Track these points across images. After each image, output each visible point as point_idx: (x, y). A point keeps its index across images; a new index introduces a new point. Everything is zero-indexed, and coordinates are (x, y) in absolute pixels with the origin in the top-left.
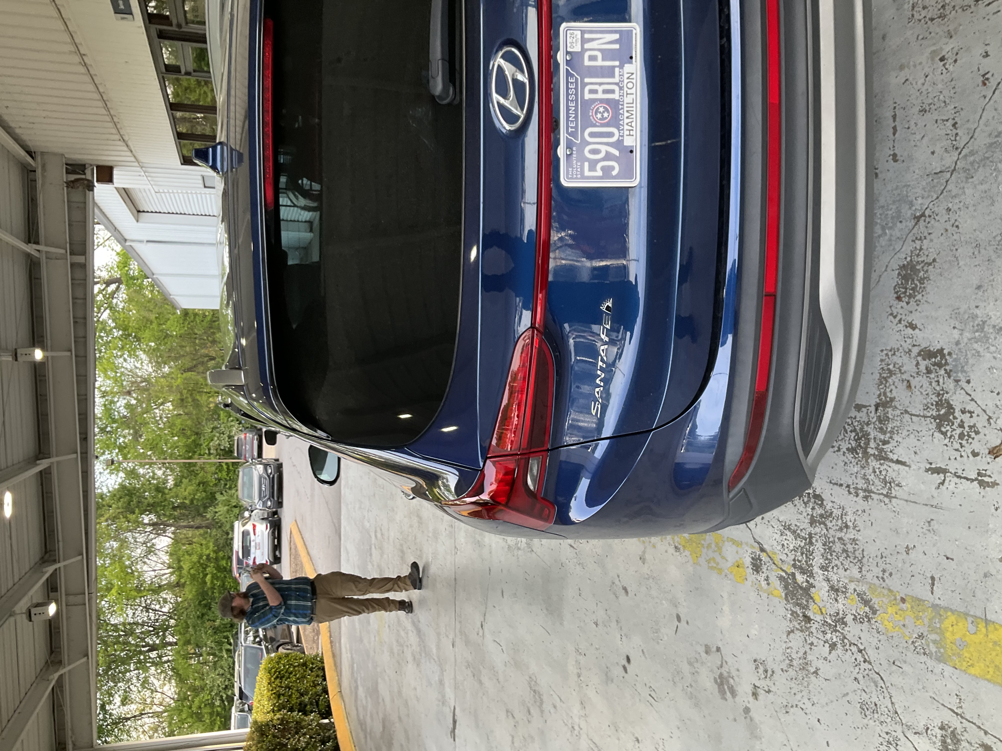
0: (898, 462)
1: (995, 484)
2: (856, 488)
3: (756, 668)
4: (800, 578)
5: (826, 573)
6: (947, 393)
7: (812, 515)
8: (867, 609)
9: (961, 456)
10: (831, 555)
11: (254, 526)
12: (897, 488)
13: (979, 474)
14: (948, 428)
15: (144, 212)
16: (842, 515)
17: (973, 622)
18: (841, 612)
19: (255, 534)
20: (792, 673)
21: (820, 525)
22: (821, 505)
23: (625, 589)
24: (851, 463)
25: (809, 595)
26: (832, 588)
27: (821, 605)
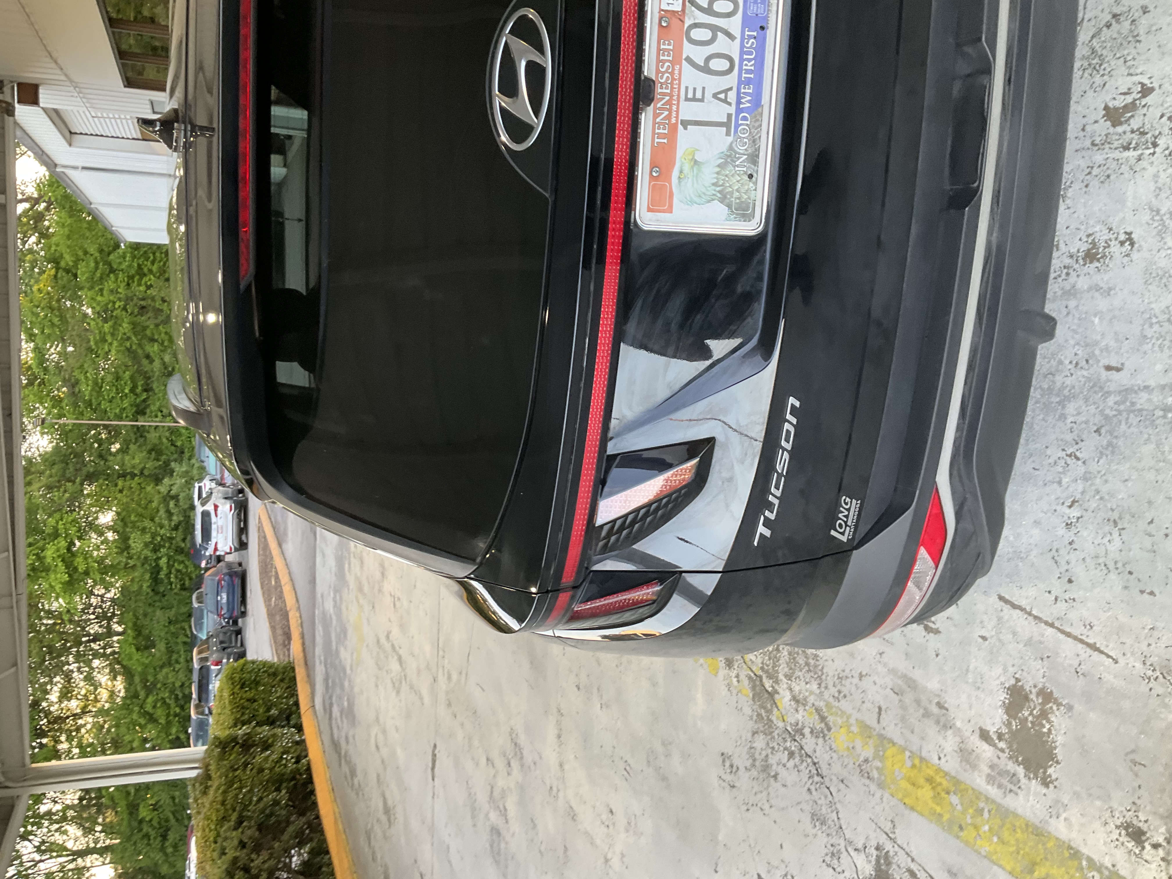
3: (724, 761)
4: (768, 684)
5: (789, 682)
8: (823, 725)
10: (795, 666)
15: (77, 133)
17: (909, 757)
18: (800, 724)
19: (216, 516)
20: (754, 773)
25: (774, 700)
26: (794, 699)
27: (784, 713)
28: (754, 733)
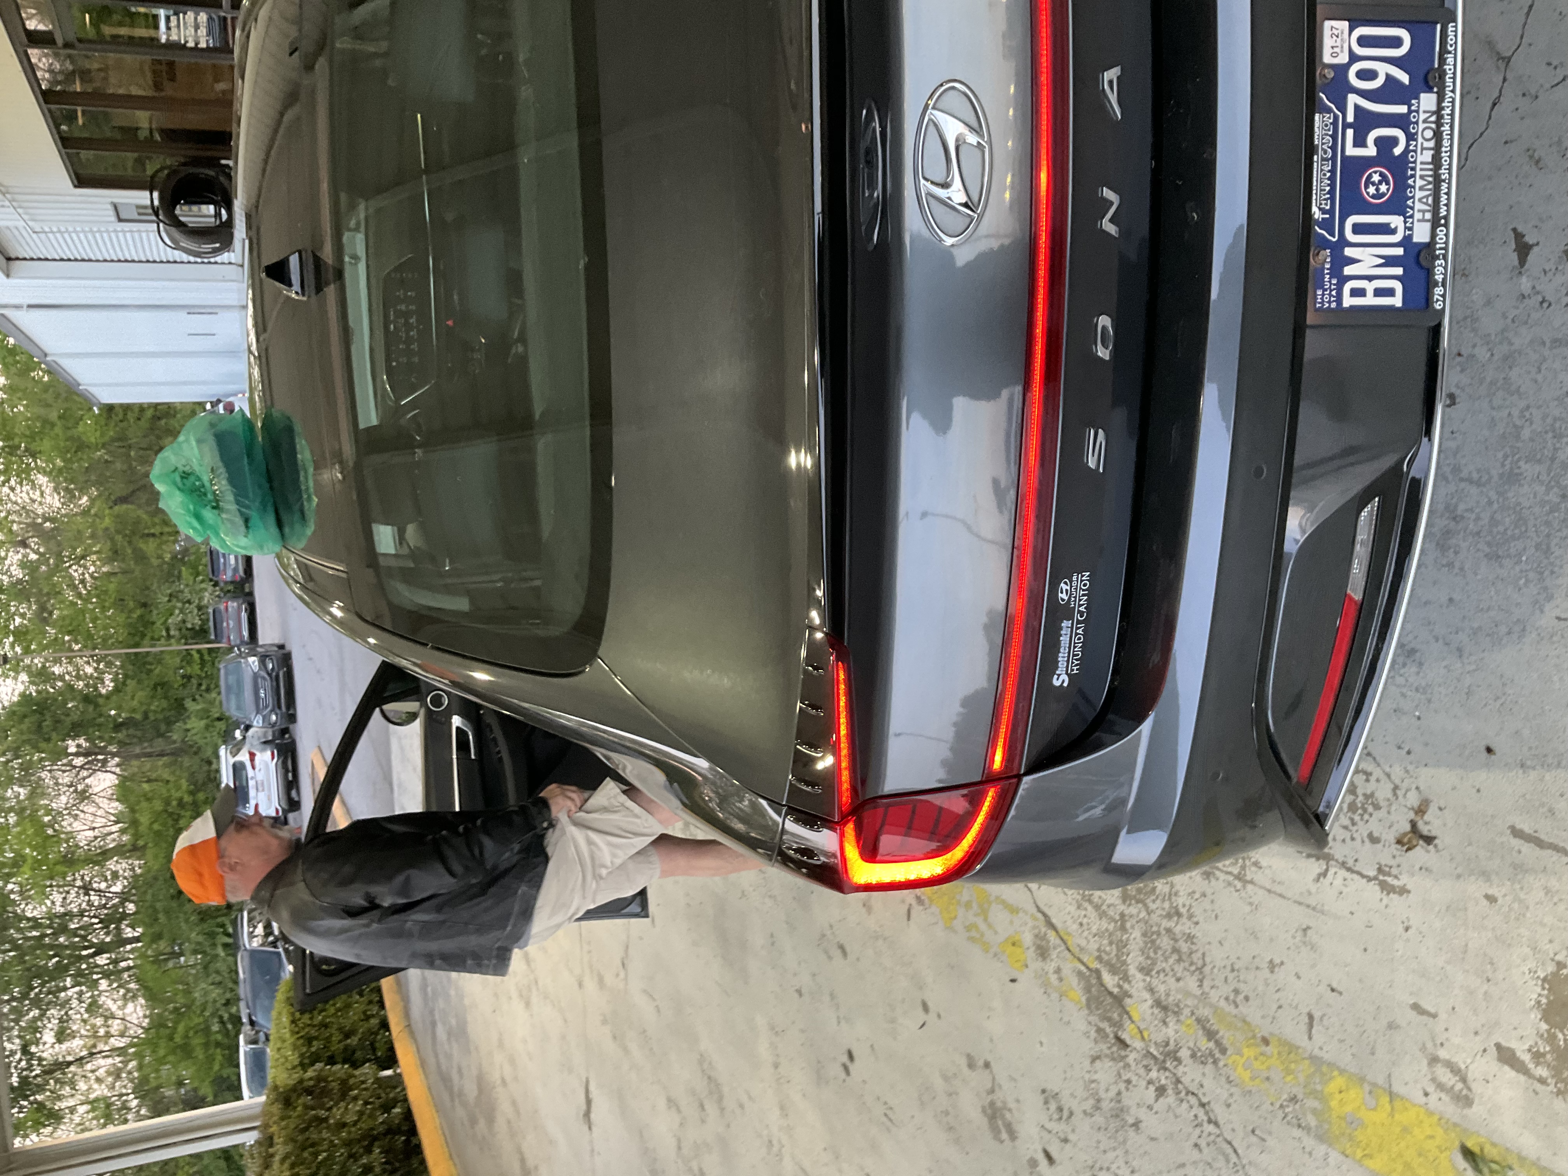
1: (1403, 891)
3: (1046, 1103)
4: (1110, 980)
5: (1148, 979)
8: (1211, 1045)
9: (1353, 839)
10: (1156, 953)
11: (252, 756)
12: (1253, 869)
13: (1380, 870)
15: (17, 259)
16: (1170, 895)
17: (1370, 1092)
18: (1172, 1042)
19: (253, 768)
20: (1099, 1119)
21: (1137, 902)
23: (842, 948)
25: (1123, 1007)
26: (1158, 1003)
27: (1142, 1027)
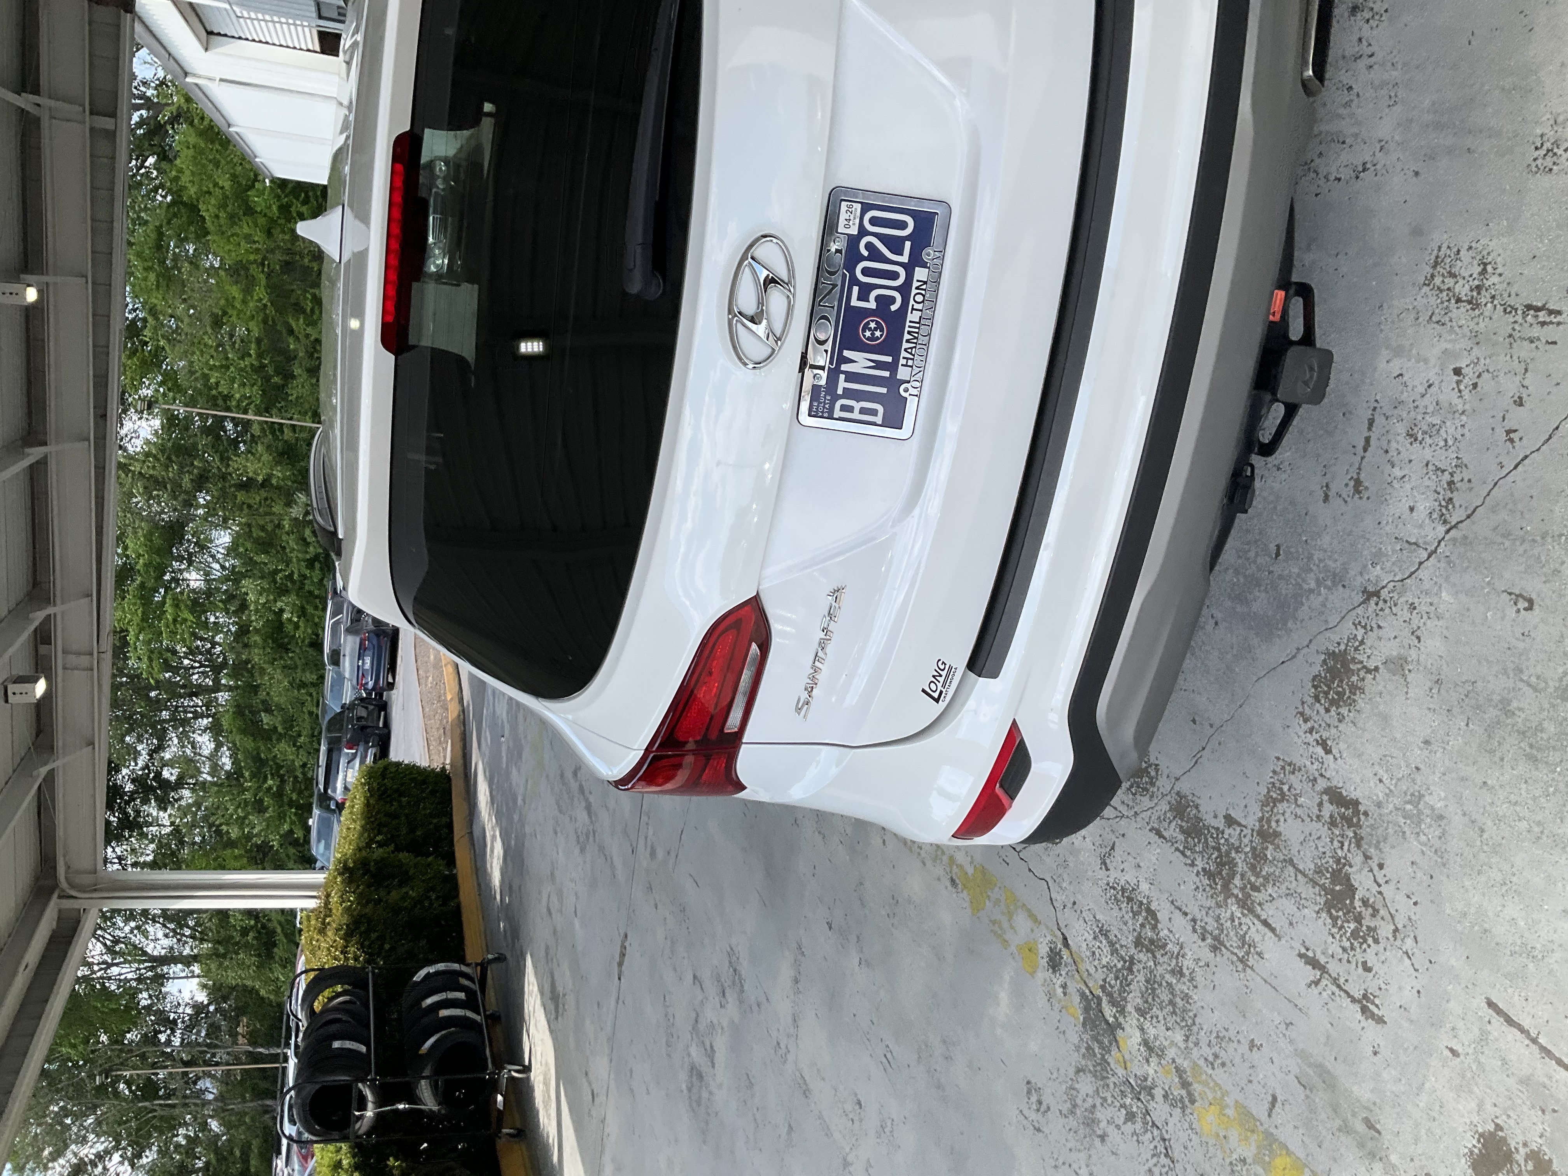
0: (1265, 923)
1: (1380, 1020)
2: (1203, 928)
3: (1029, 1092)
4: (1108, 1009)
5: (1142, 1019)
6: (1351, 866)
7: (1140, 933)
8: (1184, 1093)
9: (1349, 962)
10: (1154, 1000)
12: (1256, 957)
13: (1365, 996)
14: (1341, 913)
16: (1178, 954)
18: (1150, 1079)
20: (1072, 1122)
21: (1147, 951)
22: (1154, 928)
24: (1204, 890)
25: (1114, 1036)
26: (1146, 1043)
27: (1127, 1057)
28: (1078, 1071)
